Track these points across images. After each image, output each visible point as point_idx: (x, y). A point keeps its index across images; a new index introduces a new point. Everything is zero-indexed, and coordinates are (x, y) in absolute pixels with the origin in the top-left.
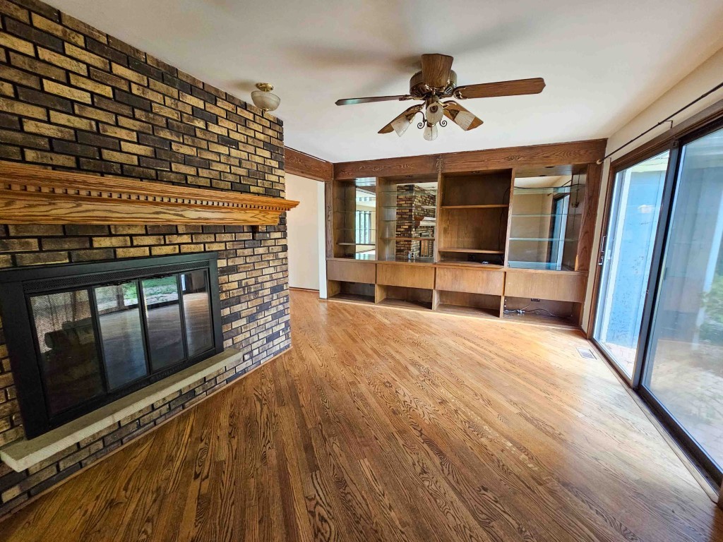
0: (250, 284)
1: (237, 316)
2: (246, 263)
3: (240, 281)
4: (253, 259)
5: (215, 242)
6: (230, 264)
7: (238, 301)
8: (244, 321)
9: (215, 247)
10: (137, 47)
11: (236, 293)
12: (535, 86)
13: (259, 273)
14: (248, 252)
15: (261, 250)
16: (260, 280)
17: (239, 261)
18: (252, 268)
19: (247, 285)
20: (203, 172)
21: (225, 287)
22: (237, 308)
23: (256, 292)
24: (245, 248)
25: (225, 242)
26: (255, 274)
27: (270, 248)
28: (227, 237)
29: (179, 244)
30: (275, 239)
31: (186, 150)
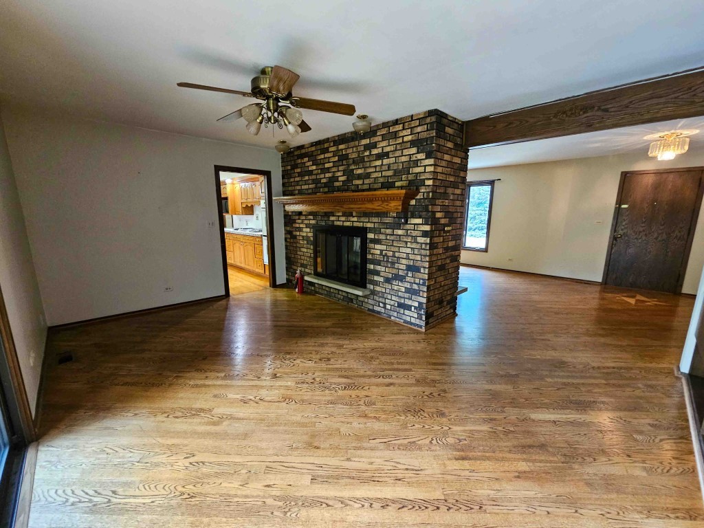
0: (388, 255)
1: (377, 273)
2: (387, 239)
3: (381, 251)
4: (392, 238)
5: (369, 222)
6: (376, 237)
7: (378, 263)
8: (381, 279)
9: (369, 225)
10: (344, 132)
11: (378, 257)
12: (180, 85)
13: (397, 249)
14: (389, 231)
15: (400, 232)
16: (397, 254)
17: (382, 237)
18: (391, 244)
19: (386, 255)
20: (367, 181)
21: (372, 251)
22: (378, 268)
23: (393, 263)
24: (387, 228)
25: (374, 223)
26: (393, 249)
27: (409, 231)
28: (375, 220)
29: (353, 221)
30: (415, 224)
31: (359, 171)
